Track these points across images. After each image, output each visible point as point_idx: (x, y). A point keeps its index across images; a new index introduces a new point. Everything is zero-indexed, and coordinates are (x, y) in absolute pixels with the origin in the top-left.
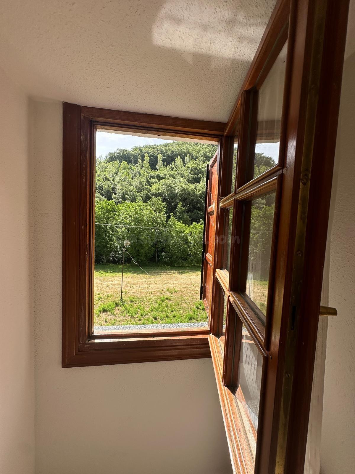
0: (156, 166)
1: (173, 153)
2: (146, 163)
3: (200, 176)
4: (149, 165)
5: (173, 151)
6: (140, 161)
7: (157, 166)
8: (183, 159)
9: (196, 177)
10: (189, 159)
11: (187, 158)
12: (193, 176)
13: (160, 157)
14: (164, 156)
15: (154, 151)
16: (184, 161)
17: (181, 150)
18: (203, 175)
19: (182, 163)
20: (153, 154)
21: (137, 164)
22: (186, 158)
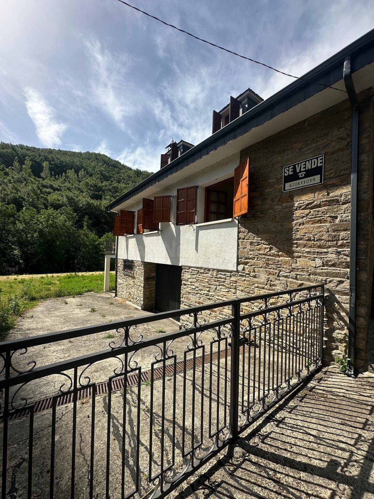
0: (41, 174)
1: (62, 163)
2: (25, 168)
3: (101, 193)
4: (31, 171)
5: (62, 161)
6: (16, 164)
7: (43, 175)
8: (77, 172)
9: (97, 194)
10: (84, 174)
11: (82, 173)
12: (94, 192)
13: (45, 164)
14: (50, 164)
15: (35, 155)
16: (78, 175)
17: (73, 162)
18: (104, 193)
19: (76, 177)
20: (34, 158)
21: (13, 166)
22: (80, 172)
